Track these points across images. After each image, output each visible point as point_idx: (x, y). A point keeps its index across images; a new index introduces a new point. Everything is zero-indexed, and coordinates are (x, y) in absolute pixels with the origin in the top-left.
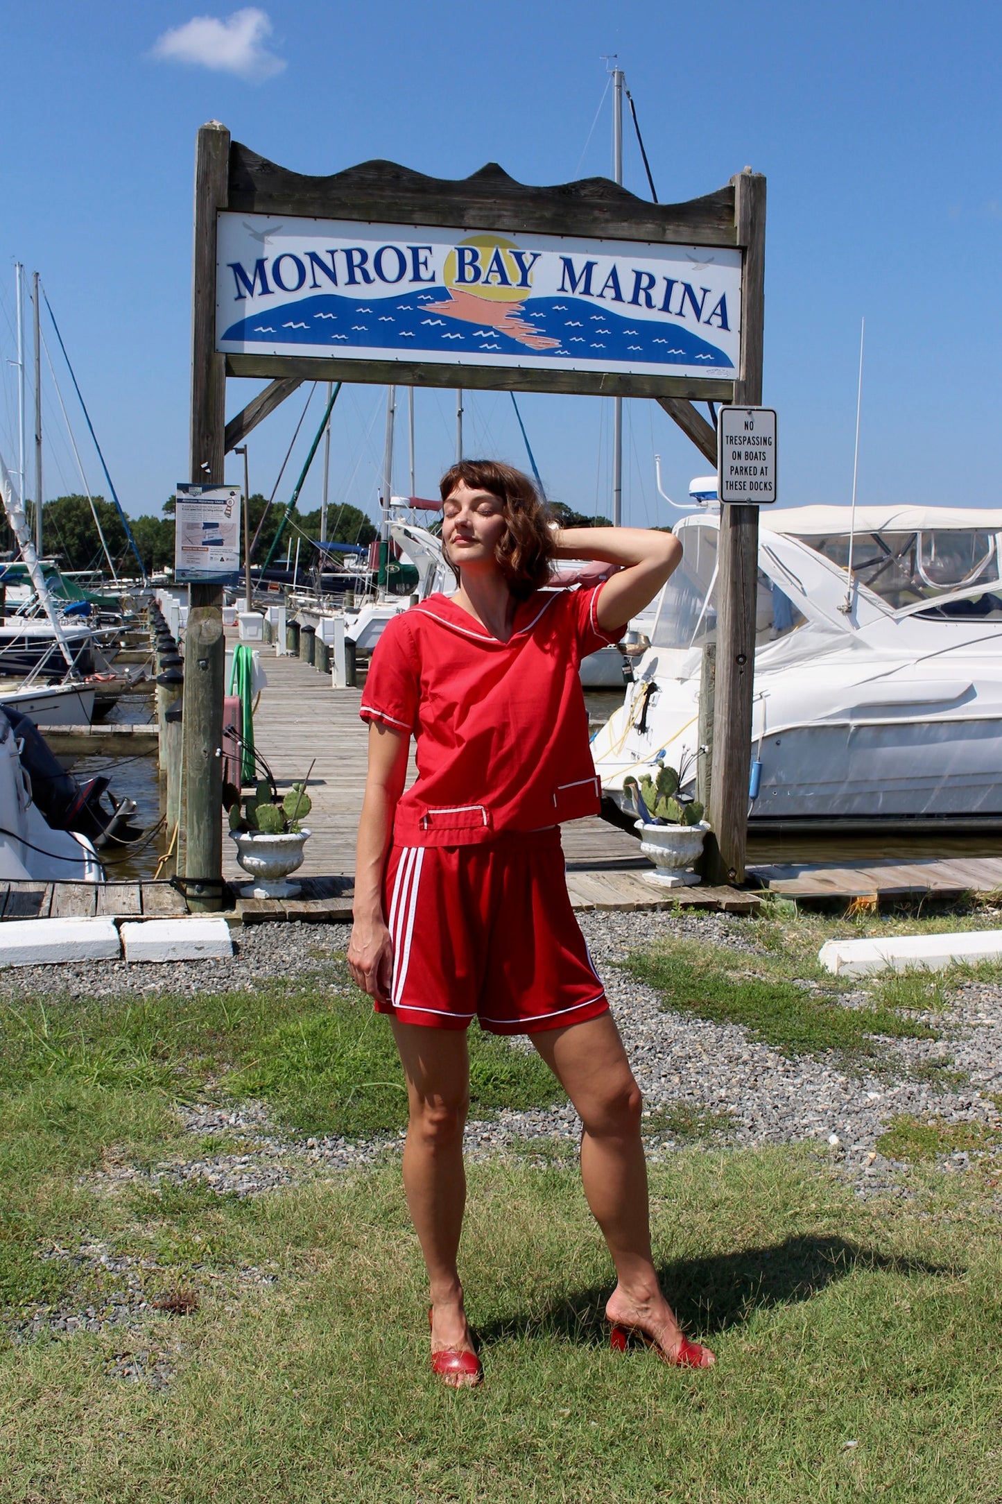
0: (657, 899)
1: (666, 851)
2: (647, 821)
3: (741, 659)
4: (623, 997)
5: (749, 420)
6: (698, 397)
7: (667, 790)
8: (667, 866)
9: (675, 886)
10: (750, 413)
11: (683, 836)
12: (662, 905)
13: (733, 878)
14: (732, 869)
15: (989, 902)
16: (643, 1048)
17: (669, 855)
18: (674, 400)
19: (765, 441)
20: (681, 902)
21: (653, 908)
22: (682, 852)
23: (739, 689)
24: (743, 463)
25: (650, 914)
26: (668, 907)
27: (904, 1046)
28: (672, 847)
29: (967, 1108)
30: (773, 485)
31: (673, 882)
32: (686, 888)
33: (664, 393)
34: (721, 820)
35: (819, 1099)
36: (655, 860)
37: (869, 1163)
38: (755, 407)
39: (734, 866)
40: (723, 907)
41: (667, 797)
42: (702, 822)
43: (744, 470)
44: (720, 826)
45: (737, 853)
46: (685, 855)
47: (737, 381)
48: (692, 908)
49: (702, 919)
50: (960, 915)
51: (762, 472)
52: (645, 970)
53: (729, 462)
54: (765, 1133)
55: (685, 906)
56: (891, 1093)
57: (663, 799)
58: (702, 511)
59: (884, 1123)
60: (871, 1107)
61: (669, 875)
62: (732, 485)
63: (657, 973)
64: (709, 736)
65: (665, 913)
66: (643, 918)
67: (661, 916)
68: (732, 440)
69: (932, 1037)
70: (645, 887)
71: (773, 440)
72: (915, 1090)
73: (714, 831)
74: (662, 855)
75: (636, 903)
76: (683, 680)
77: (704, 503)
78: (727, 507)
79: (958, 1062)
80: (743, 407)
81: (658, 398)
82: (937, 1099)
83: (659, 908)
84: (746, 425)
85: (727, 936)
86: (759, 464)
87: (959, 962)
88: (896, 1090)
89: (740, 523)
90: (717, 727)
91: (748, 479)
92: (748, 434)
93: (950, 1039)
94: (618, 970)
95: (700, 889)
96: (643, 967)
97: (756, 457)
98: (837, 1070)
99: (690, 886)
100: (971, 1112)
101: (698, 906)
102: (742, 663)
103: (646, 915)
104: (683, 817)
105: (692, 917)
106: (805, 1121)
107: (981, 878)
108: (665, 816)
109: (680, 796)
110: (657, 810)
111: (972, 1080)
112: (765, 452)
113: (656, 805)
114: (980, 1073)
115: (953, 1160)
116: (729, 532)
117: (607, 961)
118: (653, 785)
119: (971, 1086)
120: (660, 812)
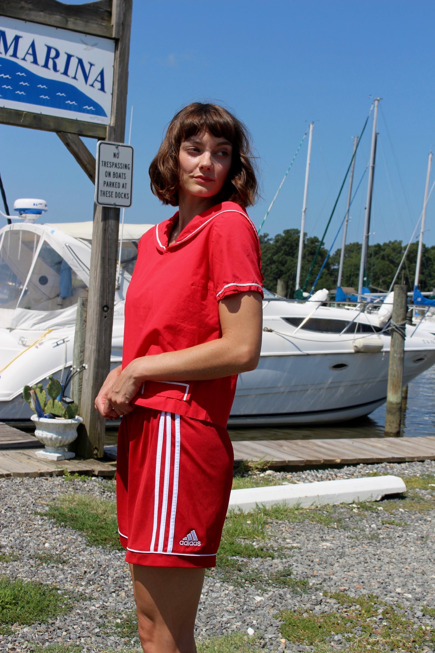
0: (52, 469)
1: (54, 436)
2: (40, 416)
3: (105, 309)
4: (57, 537)
5: (116, 152)
6: (84, 133)
7: (54, 395)
8: (53, 446)
9: (59, 460)
10: (117, 148)
11: (66, 425)
12: (57, 473)
13: (96, 454)
14: (96, 448)
15: (257, 468)
16: (90, 572)
17: (56, 439)
18: (69, 135)
19: (126, 166)
20: (69, 471)
21: (51, 474)
22: (65, 437)
23: (104, 328)
24: (111, 179)
25: (50, 479)
26: (61, 474)
27: (255, 563)
28: (58, 433)
29: (320, 604)
30: (129, 196)
31: (58, 457)
32: (67, 461)
33: (62, 129)
34: (89, 415)
35: (224, 602)
36: (45, 442)
37: (284, 647)
38: (121, 144)
39: (97, 446)
40: (96, 473)
41: (54, 399)
42: (77, 417)
43: (112, 184)
44: (89, 419)
45: (99, 437)
46: (67, 439)
47: (110, 127)
48: (77, 474)
49: (85, 481)
50: (243, 476)
51: (123, 186)
52: (66, 517)
53: (103, 178)
54: (204, 630)
55: (72, 473)
56: (267, 596)
57: (51, 401)
58: (22, 221)
59: (275, 617)
60: (259, 606)
61: (55, 453)
62: (104, 194)
63: (74, 519)
64: (81, 359)
65: (59, 478)
66: (46, 481)
67: (58, 480)
68: (105, 164)
69: (270, 556)
70: (39, 460)
71: (130, 166)
72: (281, 592)
73: (84, 423)
74: (51, 439)
75: (39, 472)
76: (11, 329)
77: (24, 215)
78: (100, 208)
79: (295, 573)
80: (113, 143)
81: (58, 132)
82: (298, 599)
83: (54, 475)
84: (115, 155)
85: (104, 492)
86: (121, 181)
87: (261, 507)
88: (270, 593)
89: (108, 219)
90: (87, 353)
91: (114, 190)
92: (115, 161)
93: (279, 557)
94: (45, 518)
95: (76, 461)
96: (62, 515)
97: (120, 176)
98: (224, 582)
99: (69, 459)
100: (323, 606)
101: (81, 473)
102: (106, 311)
103: (47, 479)
104: (65, 414)
105: (78, 480)
106: (224, 619)
107: (247, 454)
108: (53, 412)
109: (64, 399)
110: (46, 408)
111: (311, 584)
112: (125, 174)
113: (45, 405)
114: (313, 579)
115: (335, 641)
116: (101, 224)
117: (35, 512)
118: (44, 391)
119: (313, 588)
120: (48, 410)
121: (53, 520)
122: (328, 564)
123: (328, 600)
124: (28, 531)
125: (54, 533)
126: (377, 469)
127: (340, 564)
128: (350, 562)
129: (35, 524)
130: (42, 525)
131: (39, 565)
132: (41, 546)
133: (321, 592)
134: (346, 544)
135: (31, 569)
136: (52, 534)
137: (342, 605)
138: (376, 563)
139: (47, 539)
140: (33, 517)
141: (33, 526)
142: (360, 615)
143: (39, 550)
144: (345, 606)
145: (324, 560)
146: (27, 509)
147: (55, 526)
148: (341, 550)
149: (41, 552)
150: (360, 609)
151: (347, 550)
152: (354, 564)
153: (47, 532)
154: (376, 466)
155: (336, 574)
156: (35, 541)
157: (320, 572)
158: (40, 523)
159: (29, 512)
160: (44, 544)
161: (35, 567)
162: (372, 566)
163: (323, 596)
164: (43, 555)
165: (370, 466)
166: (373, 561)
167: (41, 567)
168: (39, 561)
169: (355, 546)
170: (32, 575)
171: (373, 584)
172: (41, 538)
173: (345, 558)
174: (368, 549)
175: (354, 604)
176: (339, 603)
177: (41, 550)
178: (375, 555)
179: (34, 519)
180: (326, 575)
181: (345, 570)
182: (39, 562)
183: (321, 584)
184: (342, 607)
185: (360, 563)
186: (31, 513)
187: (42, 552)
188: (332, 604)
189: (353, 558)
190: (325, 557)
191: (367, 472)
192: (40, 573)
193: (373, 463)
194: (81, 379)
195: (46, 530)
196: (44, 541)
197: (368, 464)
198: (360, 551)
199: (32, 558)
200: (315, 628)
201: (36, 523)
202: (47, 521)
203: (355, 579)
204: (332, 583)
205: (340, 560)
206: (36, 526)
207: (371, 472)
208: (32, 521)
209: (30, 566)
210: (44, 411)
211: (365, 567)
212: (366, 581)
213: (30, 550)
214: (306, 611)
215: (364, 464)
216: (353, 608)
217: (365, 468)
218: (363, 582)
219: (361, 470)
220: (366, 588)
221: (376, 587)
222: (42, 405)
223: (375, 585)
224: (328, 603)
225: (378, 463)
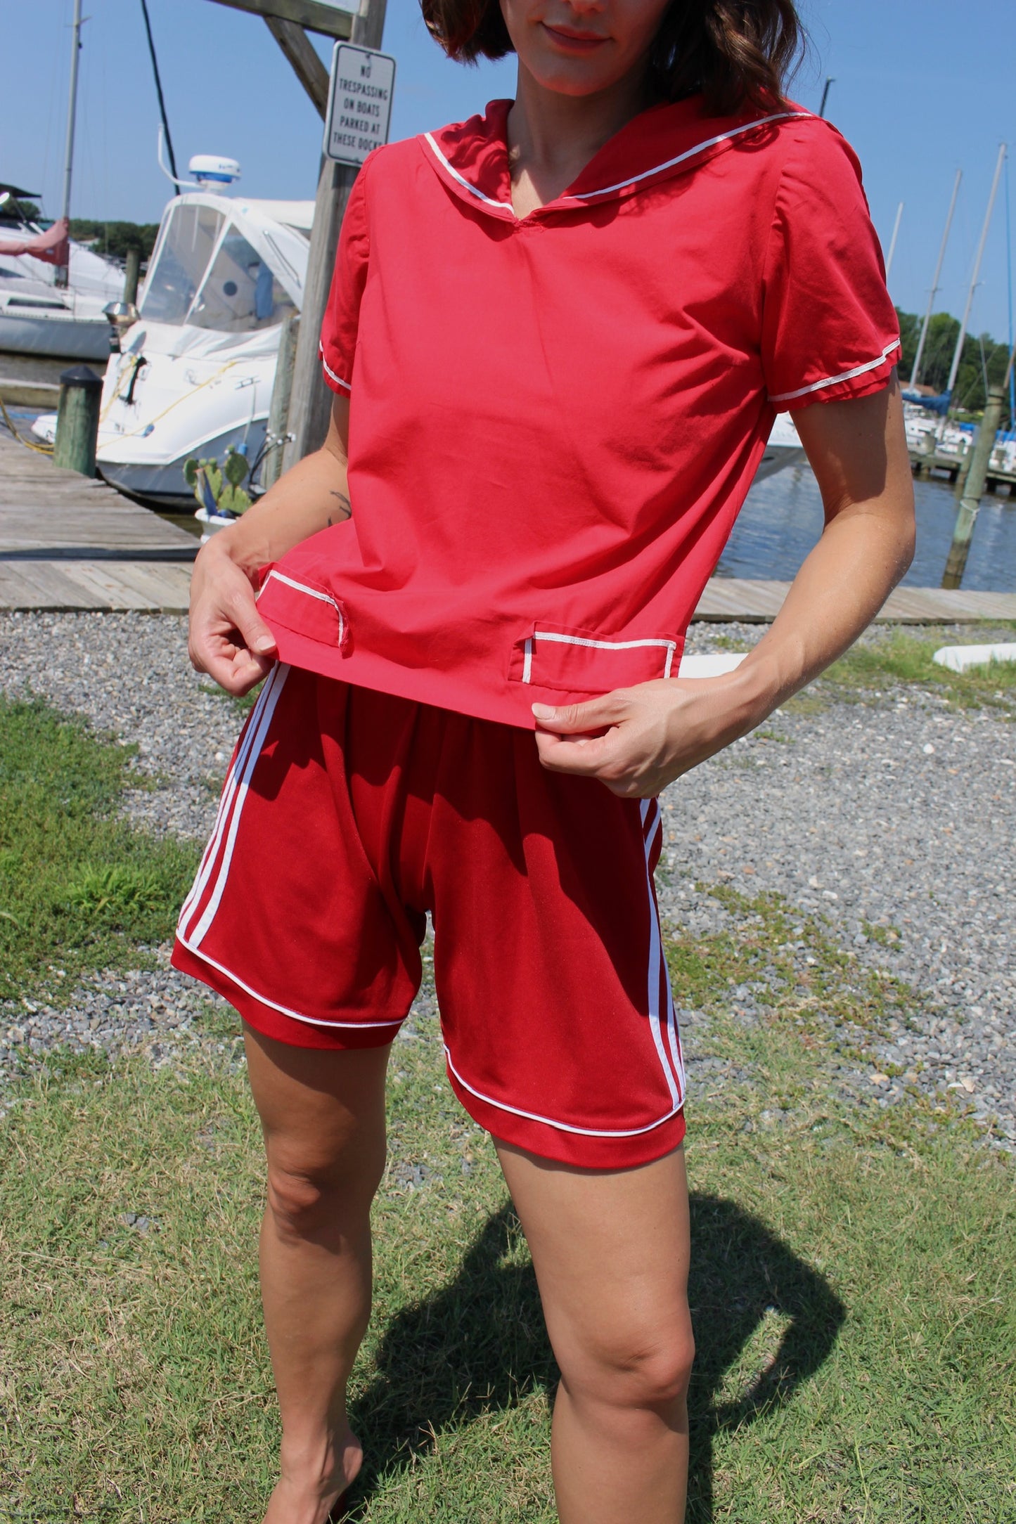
2: (212, 512)
5: (367, 65)
6: (313, 24)
7: (235, 479)
10: (368, 57)
18: (286, 24)
19: (381, 94)
24: (354, 114)
33: (275, 10)
38: (375, 51)
41: (235, 486)
43: (354, 124)
47: (359, 18)
51: (373, 129)
53: (341, 111)
57: (229, 488)
58: (200, 190)
62: (340, 139)
64: (282, 422)
68: (346, 85)
71: (388, 94)
76: (174, 357)
77: (203, 182)
78: (330, 165)
80: (362, 48)
81: (267, 15)
84: (363, 70)
86: (371, 119)
89: (343, 185)
90: (293, 414)
91: (357, 134)
92: (364, 81)
97: (369, 111)
108: (233, 508)
109: (252, 487)
110: (221, 500)
111: (671, 862)
112: (378, 107)
113: (220, 494)
114: (670, 851)
115: (739, 1001)
116: (331, 193)
117: (199, 686)
118: (219, 471)
119: (676, 873)
120: (224, 503)
121: (228, 704)
122: (688, 817)
123: (708, 903)
124: (188, 724)
125: (232, 731)
126: (725, 631)
127: (708, 818)
128: (722, 813)
129: (199, 711)
130: (210, 713)
131: (206, 801)
132: (209, 757)
133: (690, 882)
134: (709, 775)
135: (193, 808)
136: (229, 732)
137: (732, 914)
138: (763, 817)
139: (219, 743)
140: (196, 695)
141: (196, 715)
142: (767, 938)
143: (206, 766)
144: (737, 916)
145: (681, 808)
146: (186, 678)
147: (233, 715)
148: (703, 789)
149: (208, 773)
150: (763, 925)
151: (712, 788)
152: (728, 816)
153: (219, 727)
154: (723, 626)
155: (706, 841)
156: (198, 747)
157: (679, 834)
158: (208, 707)
159: (190, 685)
160: (215, 753)
161: (200, 804)
162: (758, 823)
163: (697, 891)
164: (214, 779)
165: (714, 626)
166: (757, 812)
167: (210, 804)
168: (207, 791)
169: (723, 780)
170: (193, 823)
171: (769, 864)
172: (208, 739)
173: (711, 803)
174: (745, 788)
175: (752, 912)
176: (726, 909)
177: (211, 766)
178: (757, 801)
179: (198, 699)
180: (691, 843)
181: (717, 831)
182: (206, 794)
183: (686, 862)
184: (731, 918)
185: (738, 815)
186: (193, 687)
187: (211, 771)
188: (715, 910)
189: (725, 806)
190: (681, 802)
191: (711, 635)
192: (207, 820)
193: (718, 622)
194: (280, 455)
195: (218, 724)
196: (214, 747)
197: (711, 622)
198: (732, 790)
199: (193, 785)
200: (699, 970)
201: (200, 707)
202: (219, 705)
203: (738, 853)
204: (702, 861)
205: (706, 809)
206: (201, 715)
207: (718, 636)
208: (195, 704)
209: (190, 802)
210: (217, 503)
211: (747, 826)
212: (757, 858)
213: (190, 765)
214: (678, 929)
215: (705, 621)
216: (750, 921)
217: (708, 629)
218: (752, 861)
219: (702, 632)
220: (760, 873)
221: (776, 873)
222: (215, 493)
223: (773, 869)
224: (707, 907)
225: (726, 622)
